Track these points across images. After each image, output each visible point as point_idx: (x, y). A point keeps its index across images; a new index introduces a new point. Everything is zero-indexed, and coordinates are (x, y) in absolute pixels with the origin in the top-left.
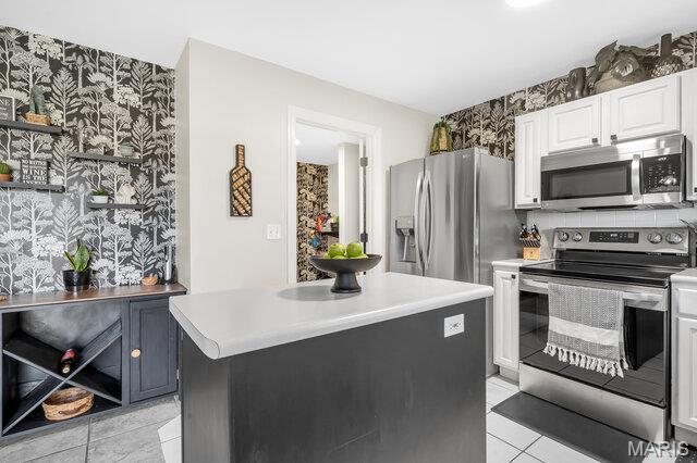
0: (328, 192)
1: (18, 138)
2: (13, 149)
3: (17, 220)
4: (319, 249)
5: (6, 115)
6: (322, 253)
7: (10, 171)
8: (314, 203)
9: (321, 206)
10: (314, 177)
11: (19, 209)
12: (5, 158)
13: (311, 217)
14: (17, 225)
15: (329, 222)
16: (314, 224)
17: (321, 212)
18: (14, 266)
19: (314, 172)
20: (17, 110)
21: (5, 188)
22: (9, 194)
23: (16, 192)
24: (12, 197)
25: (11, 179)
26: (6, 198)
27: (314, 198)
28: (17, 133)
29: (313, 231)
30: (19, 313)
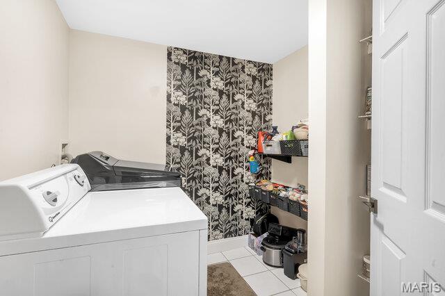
0: (274, 100)
4: (259, 176)
6: (264, 182)
8: (254, 114)
9: (263, 119)
10: (254, 78)
13: (249, 132)
15: (277, 139)
16: (253, 142)
17: (263, 126)
19: (254, 71)
27: (254, 107)
29: (251, 152)
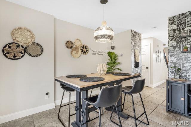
1: (189, 39)
2: (188, 42)
3: (189, 61)
5: (186, 34)
7: (187, 48)
11: (189, 58)
12: (186, 45)
14: (189, 62)
18: (188, 72)
20: (189, 32)
21: (186, 53)
22: (187, 54)
23: (188, 53)
24: (188, 55)
25: (187, 50)
26: (186, 55)
28: (189, 38)
30: (190, 85)
